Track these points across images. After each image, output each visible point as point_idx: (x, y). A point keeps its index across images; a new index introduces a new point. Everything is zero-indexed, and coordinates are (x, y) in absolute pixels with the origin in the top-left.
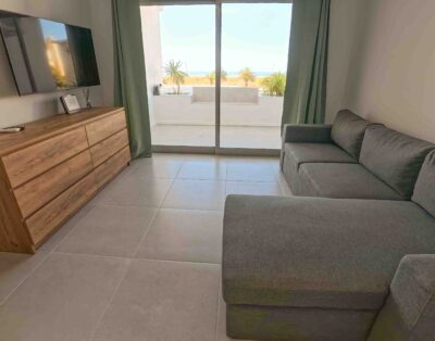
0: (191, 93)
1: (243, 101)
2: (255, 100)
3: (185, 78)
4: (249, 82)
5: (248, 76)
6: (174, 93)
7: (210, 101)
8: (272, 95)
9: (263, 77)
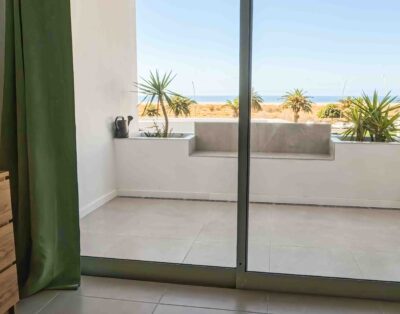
0: (191, 134)
1: (298, 150)
2: (324, 149)
3: (191, 107)
4: (301, 113)
5: (299, 104)
6: (158, 135)
7: (230, 151)
8: (360, 138)
9: (325, 105)
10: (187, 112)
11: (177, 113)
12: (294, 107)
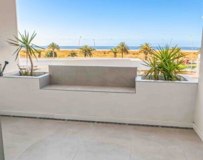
4: (148, 55)
5: (147, 50)
10: (91, 55)
11: (85, 55)
12: (145, 52)
